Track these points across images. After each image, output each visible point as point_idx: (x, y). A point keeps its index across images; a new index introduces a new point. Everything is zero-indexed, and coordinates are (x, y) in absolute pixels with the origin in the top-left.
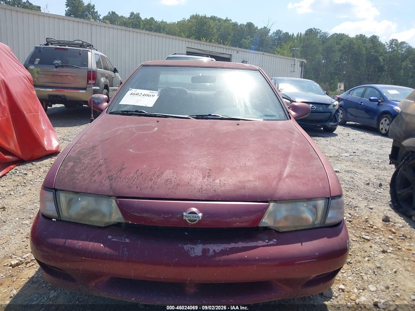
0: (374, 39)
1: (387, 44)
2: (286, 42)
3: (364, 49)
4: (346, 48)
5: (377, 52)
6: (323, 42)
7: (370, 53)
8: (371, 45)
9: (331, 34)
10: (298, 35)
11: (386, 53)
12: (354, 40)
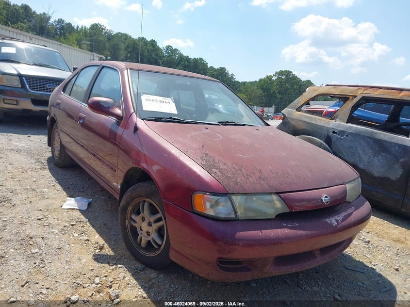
0: (153, 42)
1: (164, 49)
2: (70, 33)
3: (146, 51)
4: (130, 48)
5: (157, 55)
6: (109, 39)
7: (151, 55)
8: (151, 48)
9: (115, 33)
10: (82, 27)
11: (163, 57)
12: (137, 42)
